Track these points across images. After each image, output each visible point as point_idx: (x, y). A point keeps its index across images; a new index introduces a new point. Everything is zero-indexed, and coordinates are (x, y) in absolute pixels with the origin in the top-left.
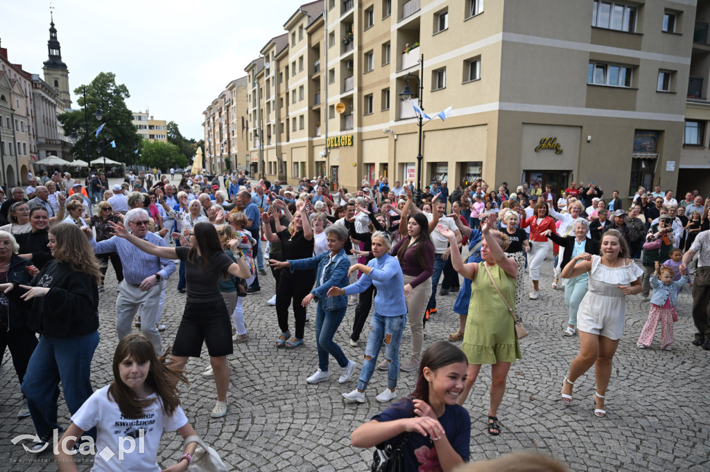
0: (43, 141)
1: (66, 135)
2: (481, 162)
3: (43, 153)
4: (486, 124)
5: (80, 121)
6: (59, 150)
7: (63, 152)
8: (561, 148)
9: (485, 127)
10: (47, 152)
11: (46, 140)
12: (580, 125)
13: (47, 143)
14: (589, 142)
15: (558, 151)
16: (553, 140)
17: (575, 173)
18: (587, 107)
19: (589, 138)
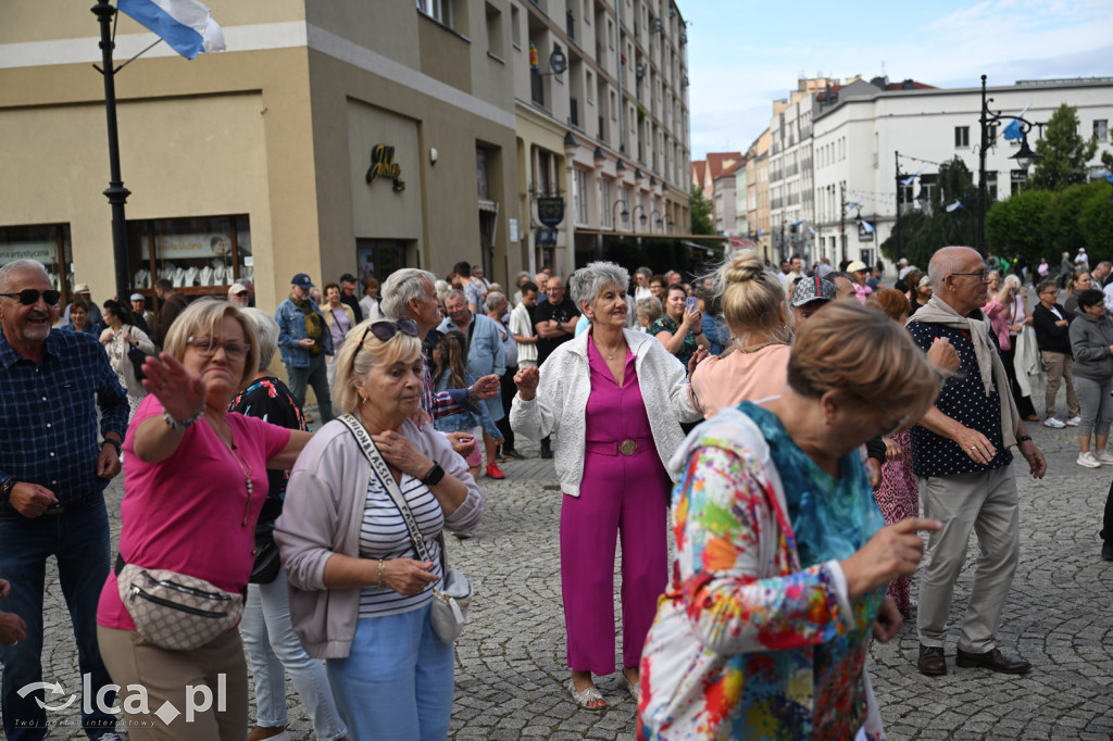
2: (246, 217)
4: (258, 92)
8: (402, 178)
9: (256, 104)
12: (419, 118)
14: (433, 163)
15: (398, 186)
16: (389, 151)
17: (420, 246)
18: (424, 71)
19: (434, 152)
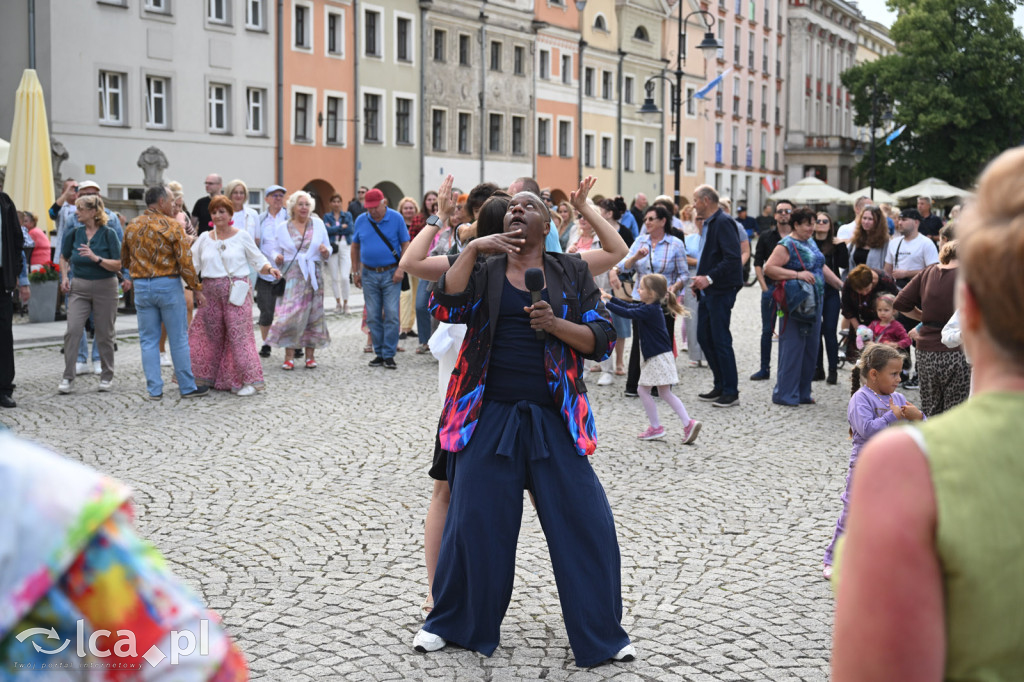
0: (799, 140)
1: (860, 121)
3: (796, 171)
5: (886, 82)
6: (833, 163)
7: (843, 169)
10: (807, 169)
11: (806, 137)
13: (809, 145)
